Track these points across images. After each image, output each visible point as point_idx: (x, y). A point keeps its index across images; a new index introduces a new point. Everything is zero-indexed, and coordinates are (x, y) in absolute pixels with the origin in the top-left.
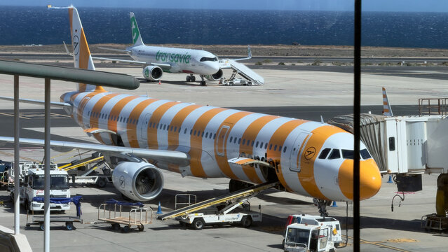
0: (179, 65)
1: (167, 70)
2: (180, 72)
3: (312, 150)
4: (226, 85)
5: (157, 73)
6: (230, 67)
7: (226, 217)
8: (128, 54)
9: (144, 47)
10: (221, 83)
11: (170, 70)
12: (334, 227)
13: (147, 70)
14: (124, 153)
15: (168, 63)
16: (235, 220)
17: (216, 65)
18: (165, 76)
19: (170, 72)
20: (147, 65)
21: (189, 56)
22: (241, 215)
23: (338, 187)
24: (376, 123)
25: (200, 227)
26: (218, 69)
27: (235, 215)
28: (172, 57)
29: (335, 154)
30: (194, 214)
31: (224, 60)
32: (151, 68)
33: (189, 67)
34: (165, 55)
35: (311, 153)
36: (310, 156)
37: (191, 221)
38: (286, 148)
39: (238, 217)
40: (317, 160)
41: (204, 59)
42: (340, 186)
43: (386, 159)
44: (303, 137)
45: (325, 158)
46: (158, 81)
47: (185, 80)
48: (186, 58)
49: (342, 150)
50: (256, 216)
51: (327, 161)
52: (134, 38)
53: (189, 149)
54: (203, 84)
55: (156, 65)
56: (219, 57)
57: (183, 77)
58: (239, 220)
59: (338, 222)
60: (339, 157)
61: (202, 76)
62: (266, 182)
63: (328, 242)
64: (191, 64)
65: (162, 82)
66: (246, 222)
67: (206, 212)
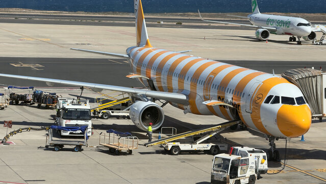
0: (282, 28)
1: (273, 32)
2: (283, 34)
3: (261, 96)
4: (317, 44)
5: (265, 34)
6: (320, 30)
7: (197, 146)
8: (248, 20)
9: (259, 15)
10: (313, 42)
11: (276, 32)
12: (261, 158)
13: (258, 32)
14: (139, 94)
15: (274, 27)
16: (205, 149)
17: (309, 30)
18: (272, 37)
19: (276, 34)
20: (259, 28)
21: (290, 22)
22: (211, 145)
23: (277, 126)
24: (314, 77)
25: (177, 153)
26: (310, 32)
27: (205, 145)
28: (278, 23)
29: (276, 100)
30: (172, 143)
31: (316, 26)
32: (261, 30)
33: (290, 30)
34: (273, 21)
35: (260, 98)
36: (258, 101)
37: (169, 149)
38: (244, 93)
39: (208, 147)
40: (263, 104)
41: (300, 24)
42: (278, 125)
43: (322, 105)
44: (256, 86)
45: (268, 103)
46: (265, 41)
47: (288, 40)
48: (288, 23)
49: (282, 97)
50: (222, 146)
51: (270, 106)
52: (253, 7)
53: (189, 92)
54: (299, 43)
55: (265, 28)
56: (312, 23)
57: (286, 38)
58: (209, 148)
59: (265, 154)
60: (279, 102)
61: (299, 37)
62: (234, 119)
63: (249, 170)
64: (290, 28)
65: (269, 41)
66: (215, 151)
67: (182, 142)
